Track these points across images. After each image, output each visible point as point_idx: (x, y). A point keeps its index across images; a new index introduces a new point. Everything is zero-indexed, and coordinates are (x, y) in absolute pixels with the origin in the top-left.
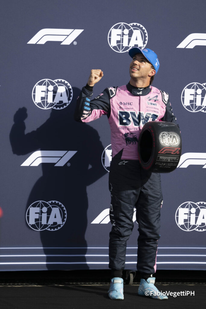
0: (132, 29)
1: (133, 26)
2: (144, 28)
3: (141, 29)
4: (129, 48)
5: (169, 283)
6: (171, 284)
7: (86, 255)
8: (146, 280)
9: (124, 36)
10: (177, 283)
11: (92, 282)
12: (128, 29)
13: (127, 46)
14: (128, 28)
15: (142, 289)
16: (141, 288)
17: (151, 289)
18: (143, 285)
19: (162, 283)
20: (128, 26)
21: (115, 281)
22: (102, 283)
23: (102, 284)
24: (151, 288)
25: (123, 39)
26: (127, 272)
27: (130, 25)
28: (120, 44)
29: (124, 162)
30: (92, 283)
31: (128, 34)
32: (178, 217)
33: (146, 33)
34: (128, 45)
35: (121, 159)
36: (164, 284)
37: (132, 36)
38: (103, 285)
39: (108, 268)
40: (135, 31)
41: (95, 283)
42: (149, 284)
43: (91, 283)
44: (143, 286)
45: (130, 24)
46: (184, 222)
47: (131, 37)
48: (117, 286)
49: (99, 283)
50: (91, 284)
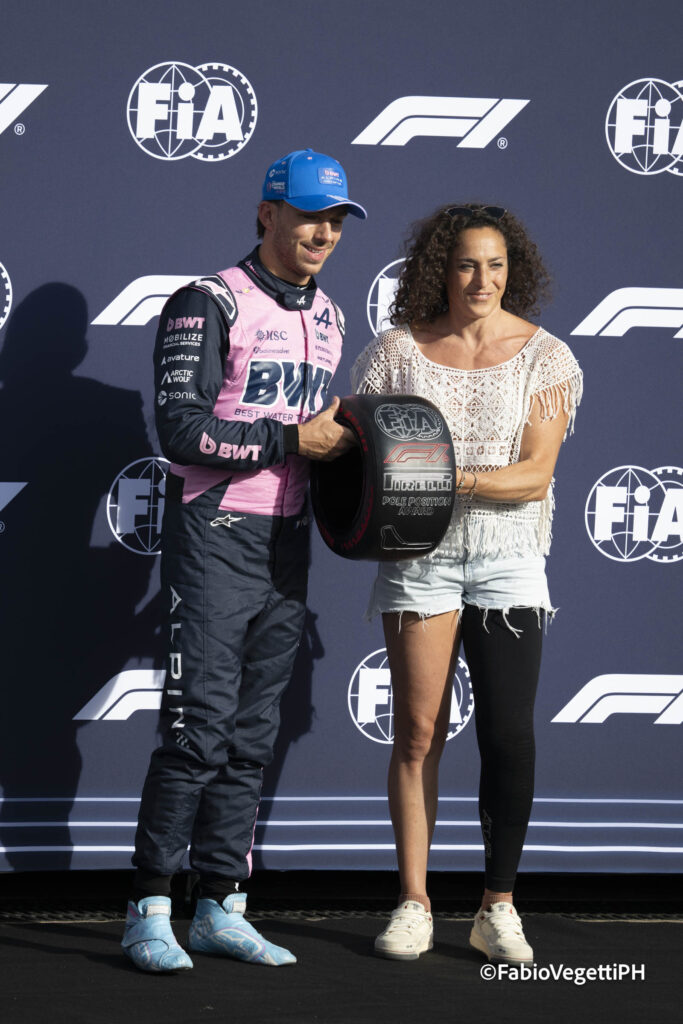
0: (204, 83)
1: (210, 72)
2: (244, 80)
3: (236, 81)
4: (198, 144)
5: (327, 913)
6: (335, 915)
7: (71, 824)
8: (220, 903)
9: (180, 105)
10: (352, 913)
11: (75, 910)
12: (194, 84)
13: (190, 137)
14: (193, 78)
15: (206, 933)
16: (200, 929)
17: (239, 932)
18: (212, 920)
19: (303, 914)
20: (193, 71)
21: (151, 910)
22: (107, 914)
23: (109, 918)
24: (236, 928)
25: (175, 115)
26: (189, 877)
27: (200, 70)
28: (168, 133)
29: (228, 520)
30: (77, 913)
31: (194, 100)
32: (357, 698)
33: (251, 96)
34: (194, 134)
35: (220, 508)
36: (311, 916)
37: (205, 105)
38: (112, 920)
39: (130, 866)
40: (215, 91)
41: (87, 915)
42: (230, 914)
43: (72, 914)
44: (210, 923)
45: (199, 67)
46: (377, 714)
47: (204, 109)
48: (155, 924)
49: (99, 914)
50: (72, 919)
